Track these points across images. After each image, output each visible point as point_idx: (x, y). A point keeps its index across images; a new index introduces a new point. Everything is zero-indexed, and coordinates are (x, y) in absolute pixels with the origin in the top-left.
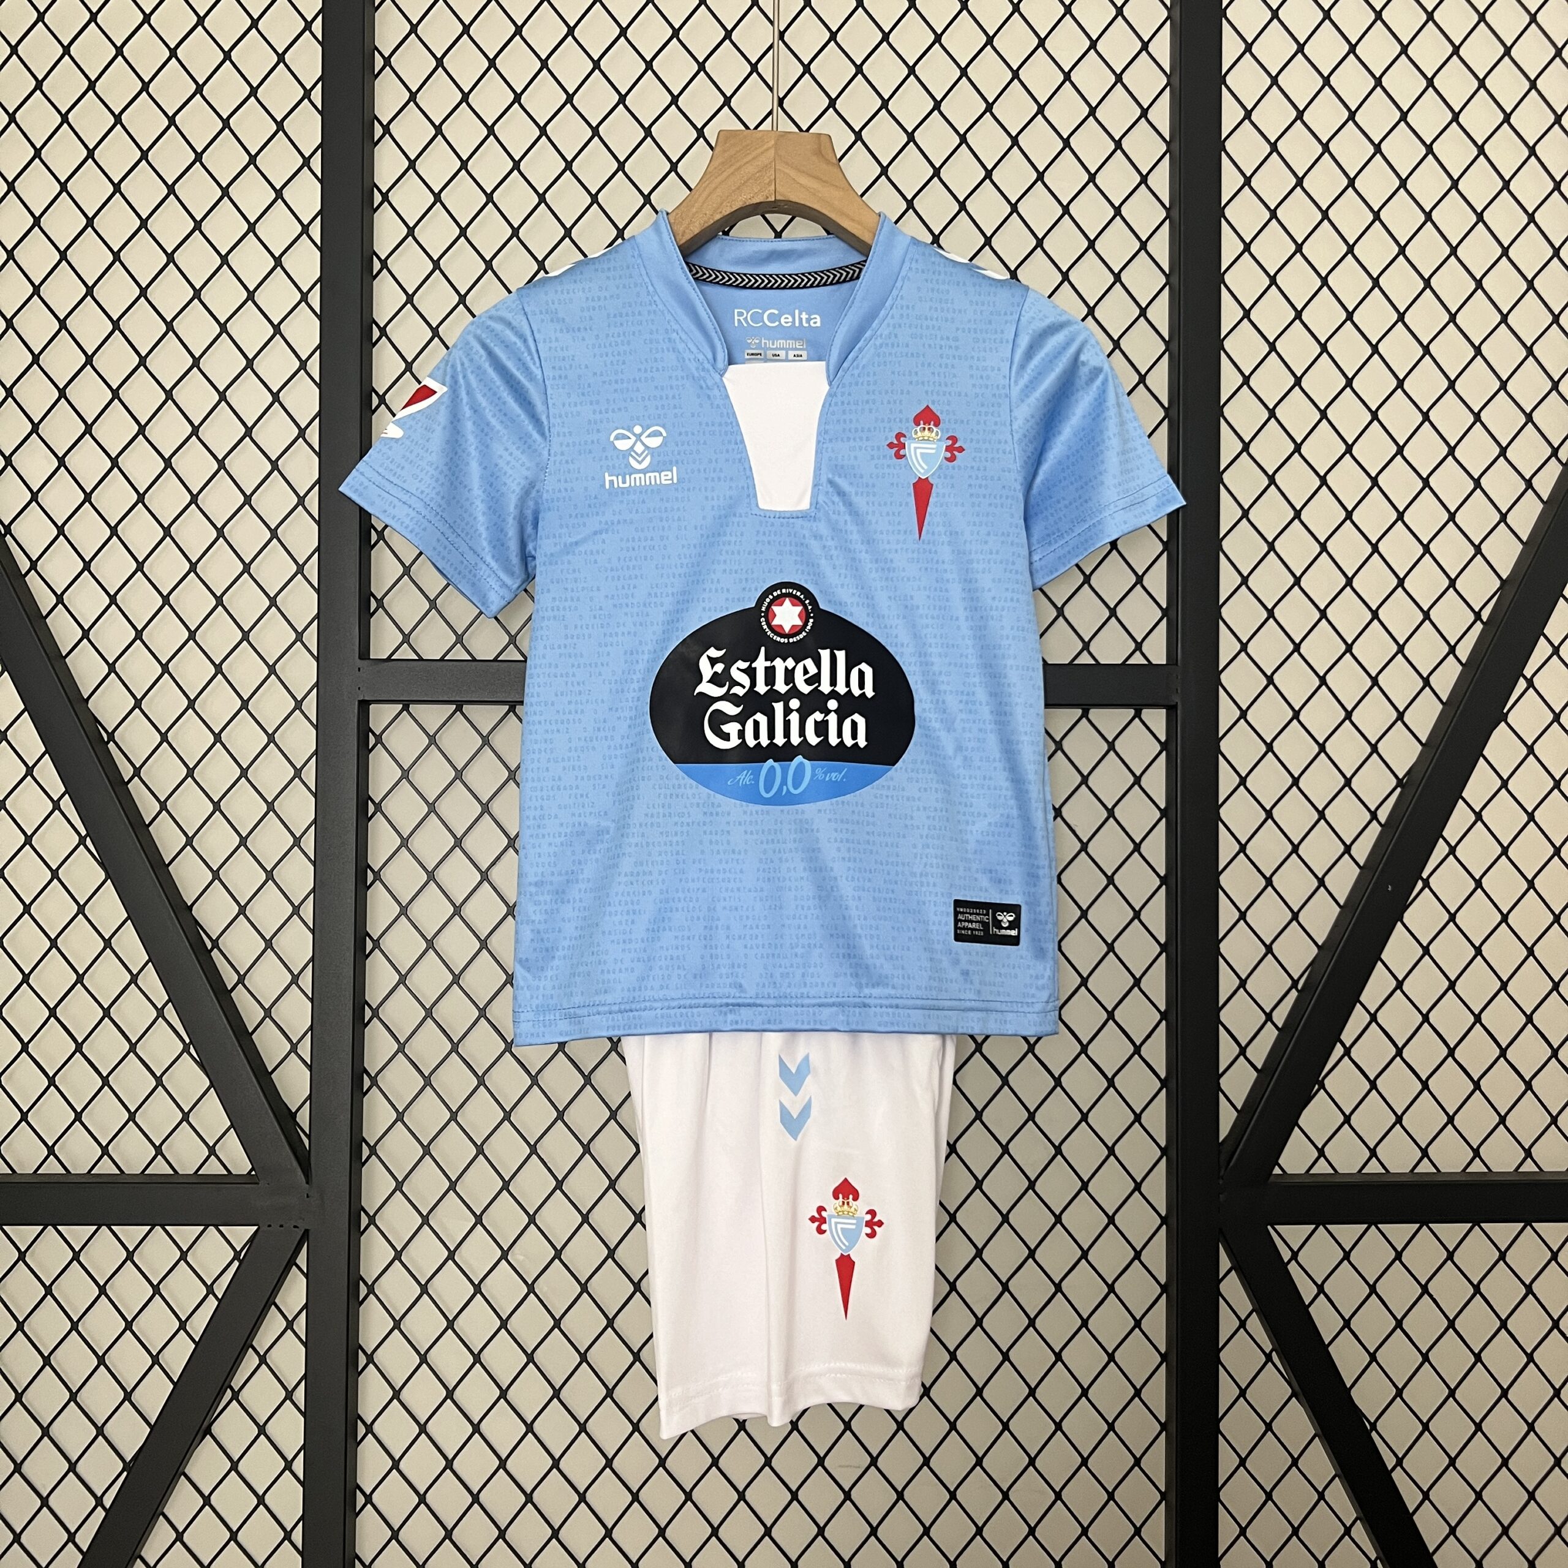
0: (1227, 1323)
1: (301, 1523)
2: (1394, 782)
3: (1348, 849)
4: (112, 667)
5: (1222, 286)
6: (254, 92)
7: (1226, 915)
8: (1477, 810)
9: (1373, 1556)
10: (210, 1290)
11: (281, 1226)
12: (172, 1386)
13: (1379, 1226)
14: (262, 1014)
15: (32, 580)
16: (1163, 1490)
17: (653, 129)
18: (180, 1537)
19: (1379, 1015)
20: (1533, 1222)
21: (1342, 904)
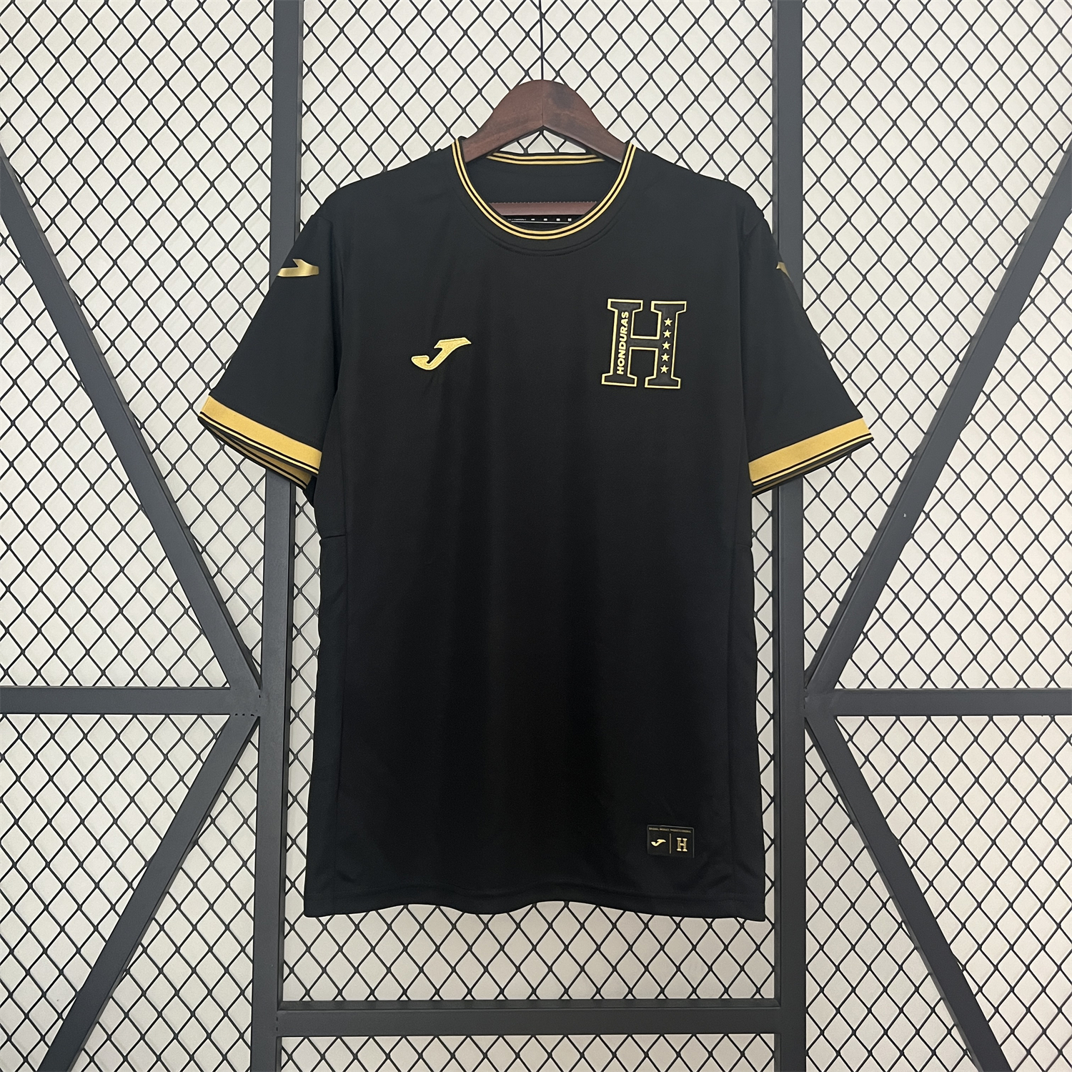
0: (810, 778)
1: (253, 898)
2: (908, 456)
3: (880, 496)
4: (143, 384)
5: (804, 164)
6: (232, 46)
7: (808, 534)
8: (958, 472)
9: (900, 920)
10: (198, 757)
11: (244, 715)
12: (174, 815)
13: (901, 717)
14: (232, 591)
15: (96, 331)
17: (467, 70)
18: (178, 907)
19: (900, 594)
20: (994, 717)
21: (877, 528)
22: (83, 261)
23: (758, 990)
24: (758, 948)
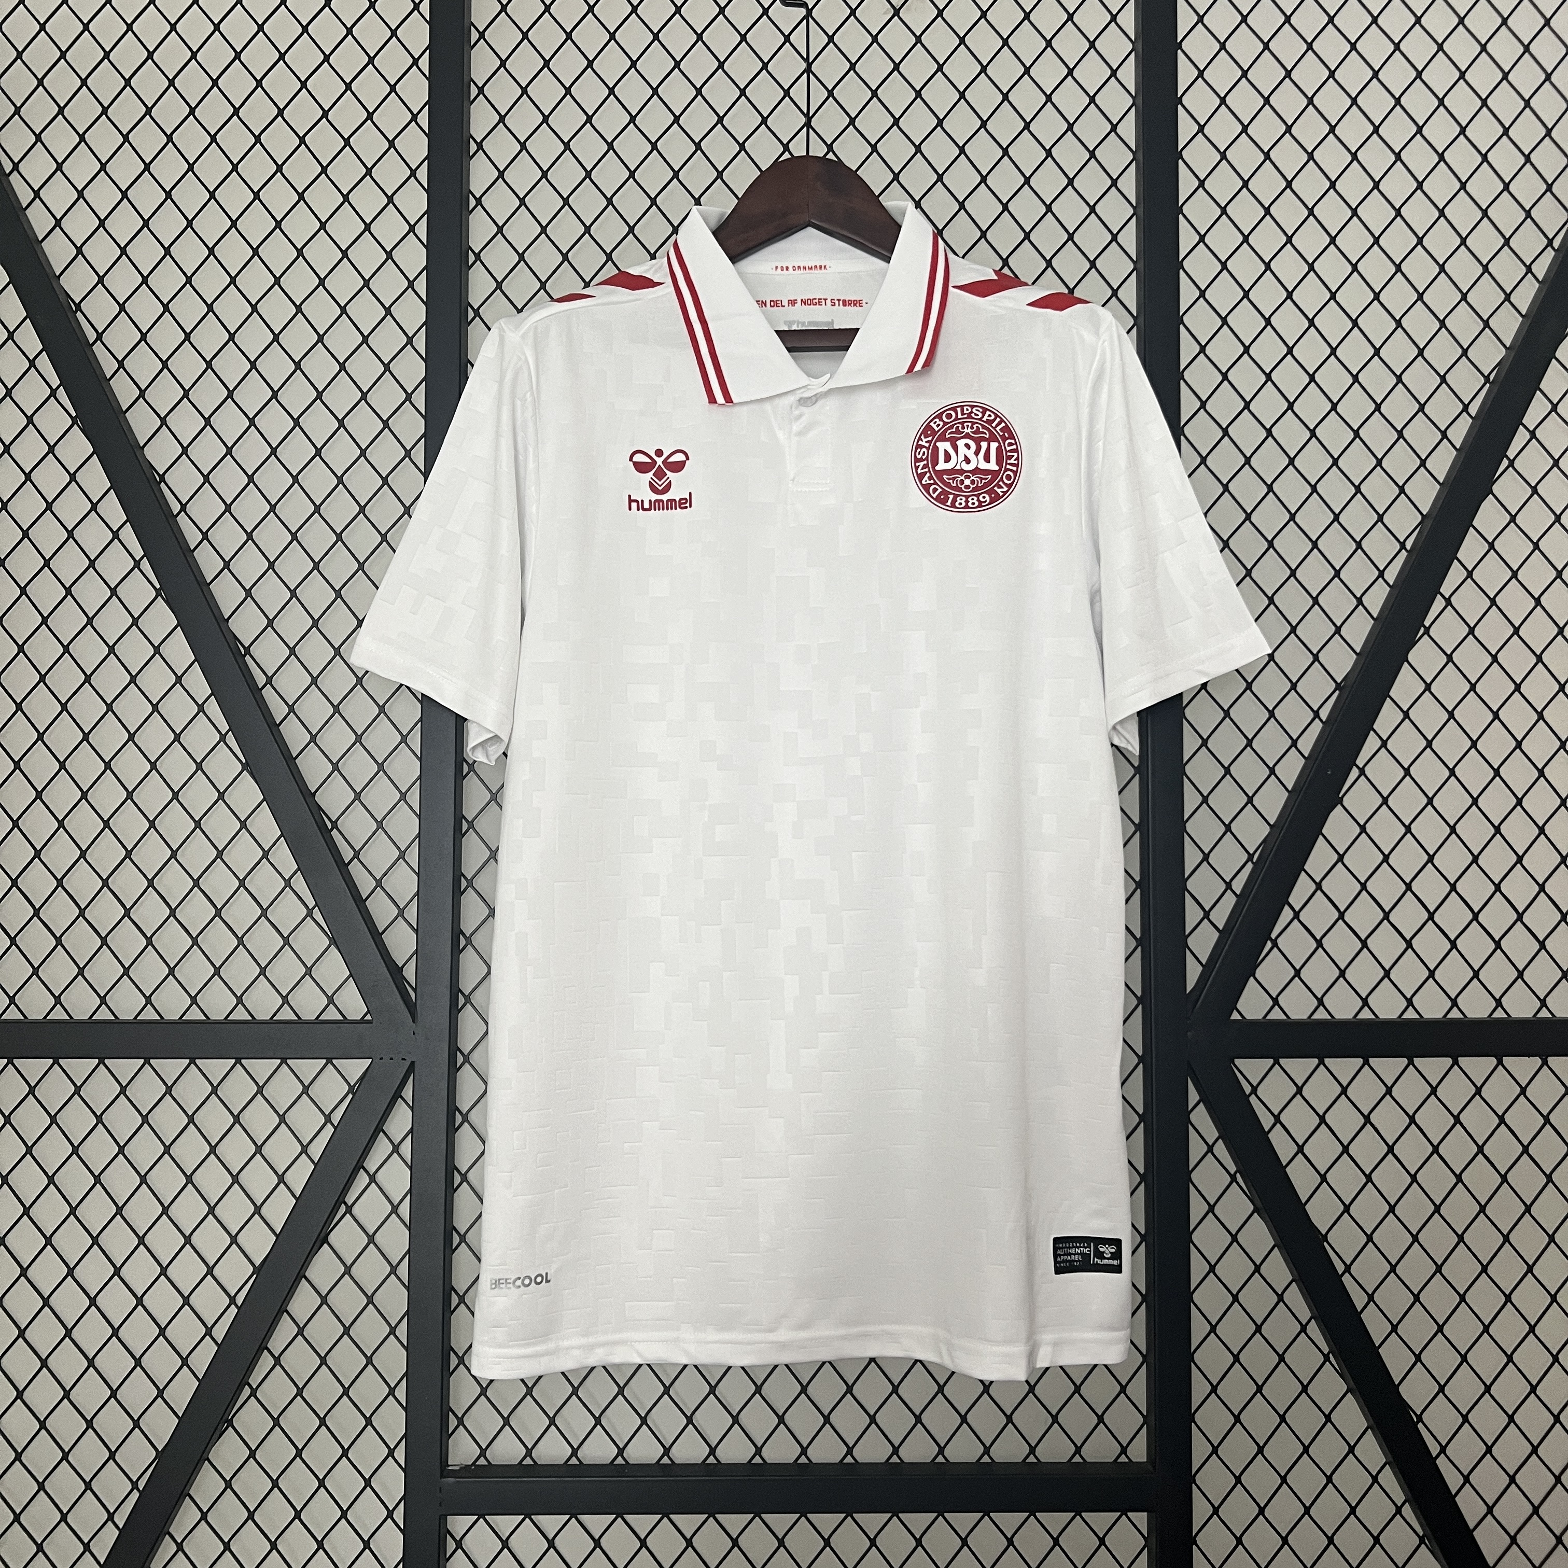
0: (1196, 1149)
1: (406, 1318)
2: (1334, 685)
3: (1294, 743)
4: (248, 593)
5: (1181, 271)
6: (370, 116)
7: (1191, 800)
8: (1405, 710)
9: (1326, 1350)
11: (391, 1059)
12: (295, 1201)
13: (1327, 1061)
14: (375, 884)
15: (182, 519)
16: (1144, 1293)
17: (702, 144)
18: (300, 1332)
19: (1324, 884)
20: (1459, 1058)
21: (1290, 789)
22: (163, 421)
23: (1124, 1450)
24: (1123, 1389)
